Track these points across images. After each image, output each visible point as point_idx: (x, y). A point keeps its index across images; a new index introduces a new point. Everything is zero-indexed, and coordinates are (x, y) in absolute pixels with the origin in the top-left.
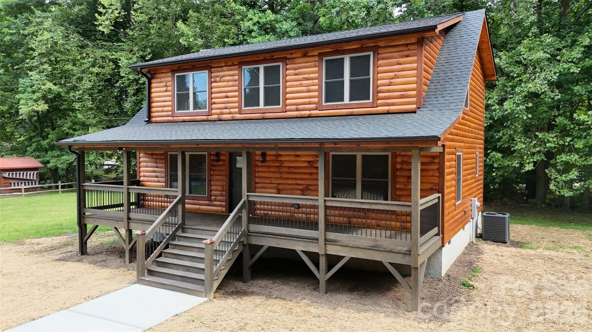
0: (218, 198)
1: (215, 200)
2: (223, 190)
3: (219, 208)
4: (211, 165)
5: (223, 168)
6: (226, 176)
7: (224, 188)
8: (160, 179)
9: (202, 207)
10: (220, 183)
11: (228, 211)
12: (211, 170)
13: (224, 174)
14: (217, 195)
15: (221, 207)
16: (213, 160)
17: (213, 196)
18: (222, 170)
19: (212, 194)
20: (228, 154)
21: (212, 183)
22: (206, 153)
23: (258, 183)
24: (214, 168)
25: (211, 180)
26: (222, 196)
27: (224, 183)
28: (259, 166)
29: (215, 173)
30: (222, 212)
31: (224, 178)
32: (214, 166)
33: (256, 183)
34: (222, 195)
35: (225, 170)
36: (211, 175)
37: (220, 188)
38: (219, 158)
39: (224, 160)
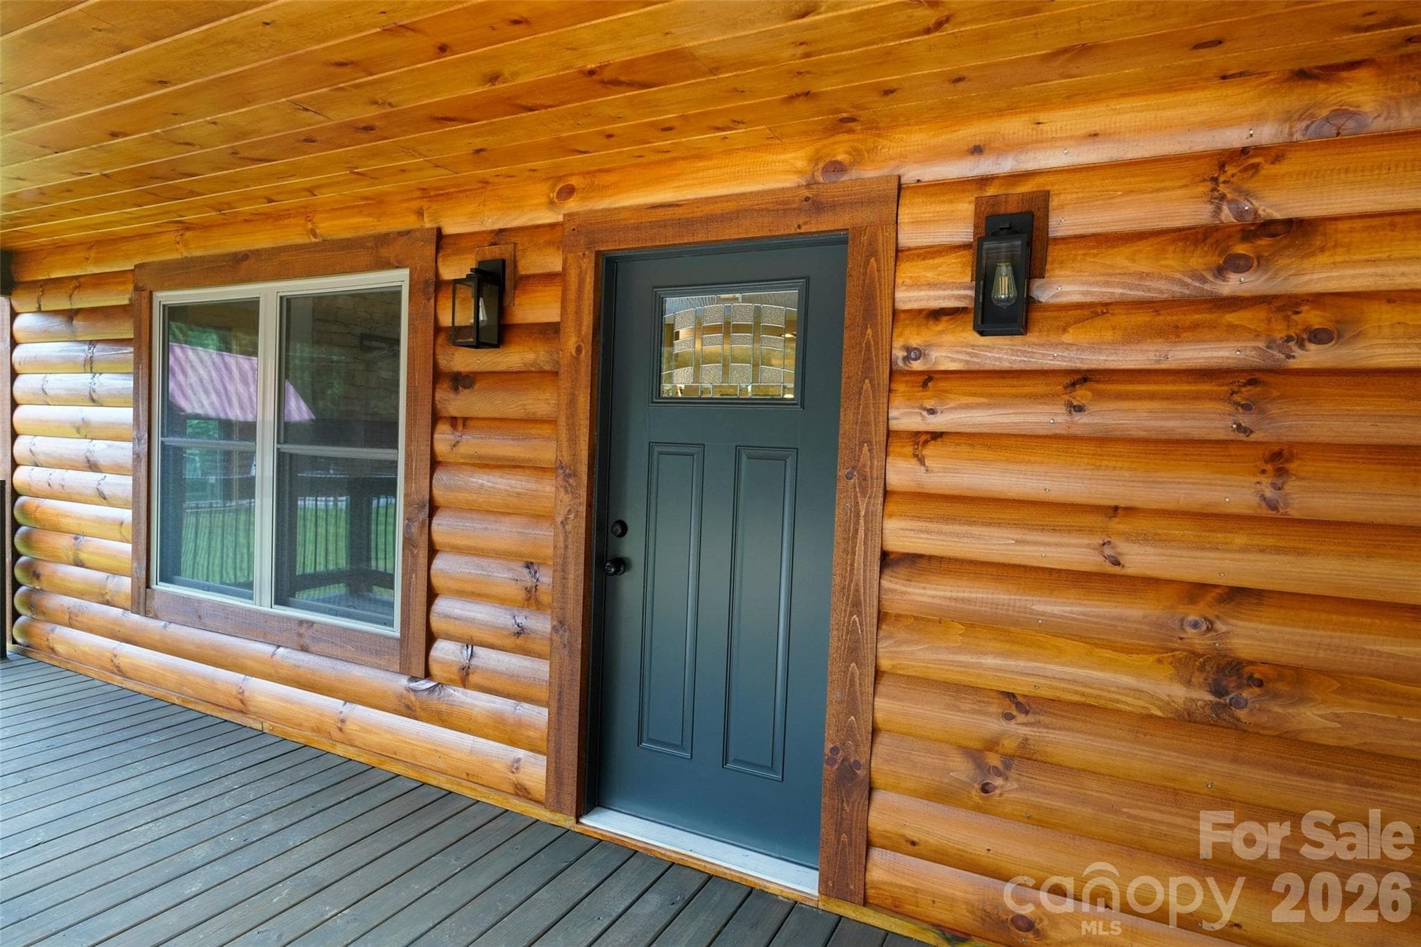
0: (487, 658)
1: (464, 677)
2: (531, 599)
3: (496, 752)
4: (438, 375)
5: (541, 402)
6: (563, 471)
7: (546, 578)
8: (101, 449)
9: (360, 714)
10: (504, 533)
11: (570, 789)
12: (436, 418)
13: (546, 452)
14: (477, 634)
15: (513, 743)
16: (456, 336)
17: (449, 637)
18: (531, 421)
19: (436, 624)
20: (588, 265)
21: (442, 527)
22: (399, 278)
23: (914, 562)
24: (456, 404)
25: (433, 509)
26: (526, 652)
27: (544, 538)
28: (929, 378)
29: (472, 444)
30: (522, 792)
31: (547, 488)
32: (461, 381)
33: (887, 560)
34: (519, 641)
35: (552, 422)
36: (435, 464)
37: (504, 576)
38: (501, 310)
39: (549, 331)
